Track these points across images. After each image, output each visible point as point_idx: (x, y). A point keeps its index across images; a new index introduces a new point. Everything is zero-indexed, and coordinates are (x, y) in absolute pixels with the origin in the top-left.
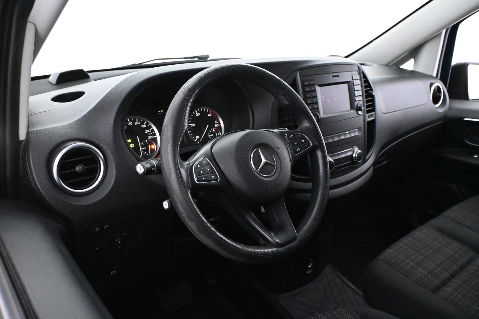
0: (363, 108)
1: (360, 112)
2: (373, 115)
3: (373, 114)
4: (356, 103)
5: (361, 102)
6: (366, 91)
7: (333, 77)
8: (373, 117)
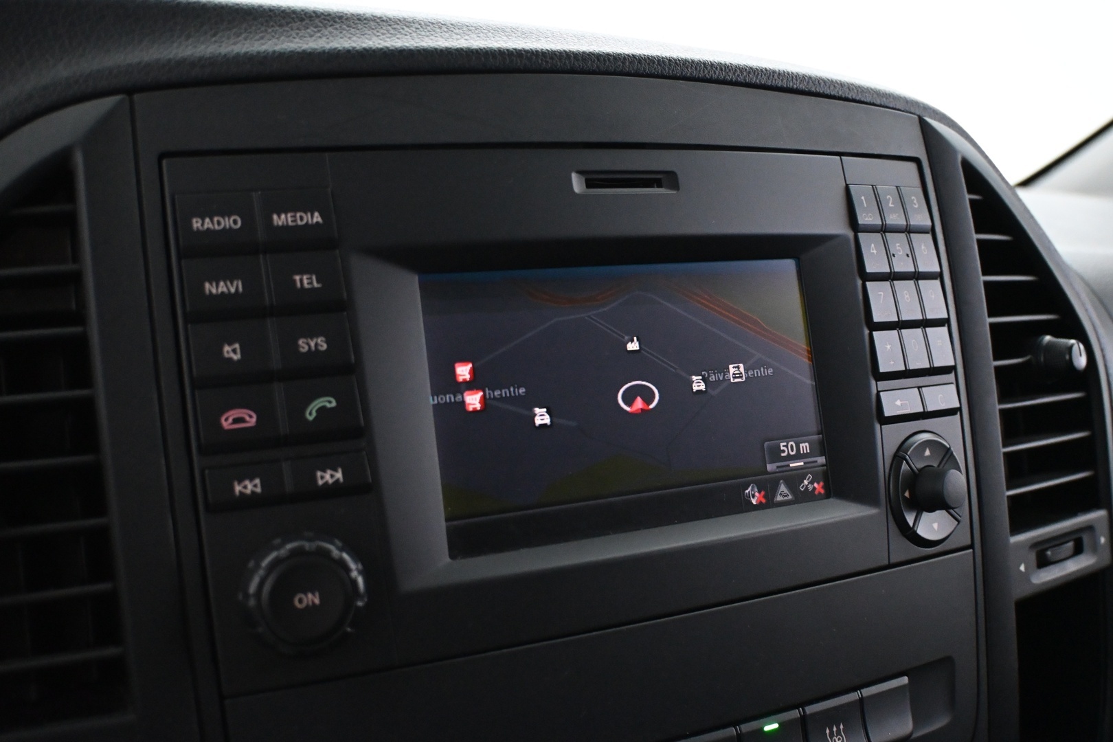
0: (958, 481)
1: (932, 526)
2: (1086, 539)
3: (1089, 528)
4: (888, 439)
5: (952, 433)
6: (1004, 340)
7: (590, 184)
8: (1095, 548)
